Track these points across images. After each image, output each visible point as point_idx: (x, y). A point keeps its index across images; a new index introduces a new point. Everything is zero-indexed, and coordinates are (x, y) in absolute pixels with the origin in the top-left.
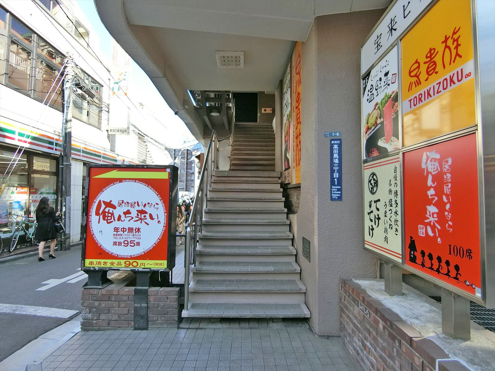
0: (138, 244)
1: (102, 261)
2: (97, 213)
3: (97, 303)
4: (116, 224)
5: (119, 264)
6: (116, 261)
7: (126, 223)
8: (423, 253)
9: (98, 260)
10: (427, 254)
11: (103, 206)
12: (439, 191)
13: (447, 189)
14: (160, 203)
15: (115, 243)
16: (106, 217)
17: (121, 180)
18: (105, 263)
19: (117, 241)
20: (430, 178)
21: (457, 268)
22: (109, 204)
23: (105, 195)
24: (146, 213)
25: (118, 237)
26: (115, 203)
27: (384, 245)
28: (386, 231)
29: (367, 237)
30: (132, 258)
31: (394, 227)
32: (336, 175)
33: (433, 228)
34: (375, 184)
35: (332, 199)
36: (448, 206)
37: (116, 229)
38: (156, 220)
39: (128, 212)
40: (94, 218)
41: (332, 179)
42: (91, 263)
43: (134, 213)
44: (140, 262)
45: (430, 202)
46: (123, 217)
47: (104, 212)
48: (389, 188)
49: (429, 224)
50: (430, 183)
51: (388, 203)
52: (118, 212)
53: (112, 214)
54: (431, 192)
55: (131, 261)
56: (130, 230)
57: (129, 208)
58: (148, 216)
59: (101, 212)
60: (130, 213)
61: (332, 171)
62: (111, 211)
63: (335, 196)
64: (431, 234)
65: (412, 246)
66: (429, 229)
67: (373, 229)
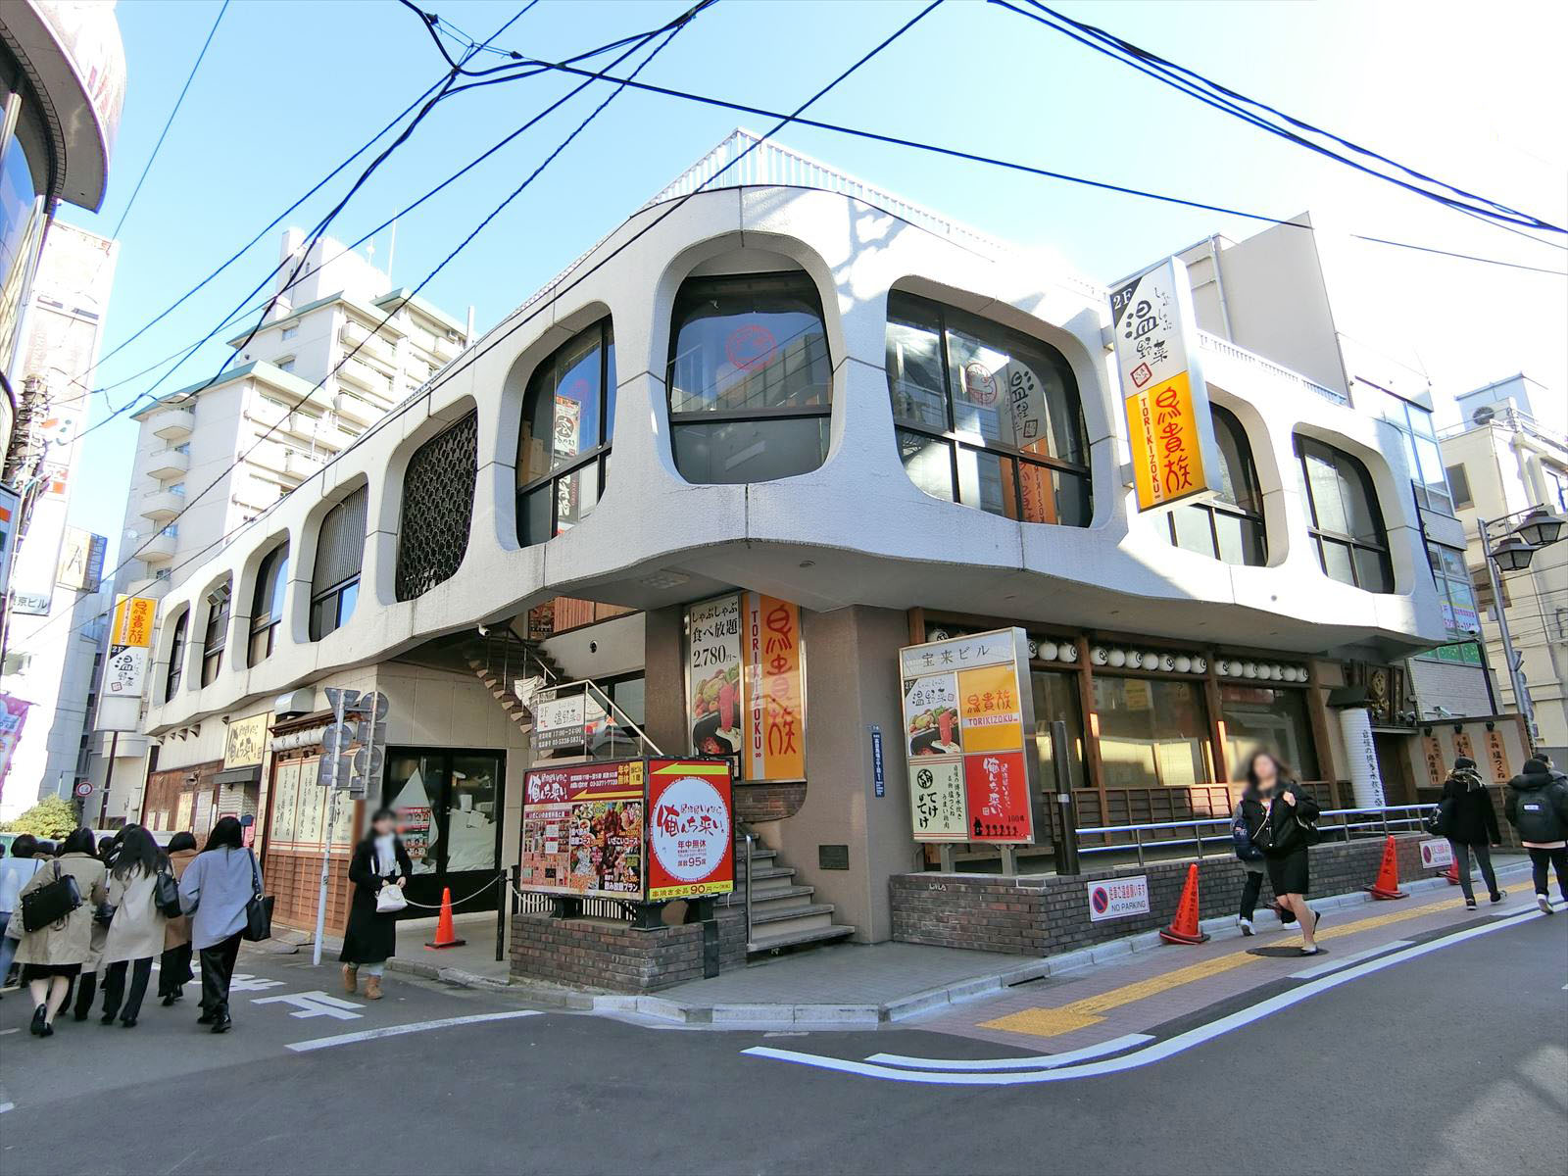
0: (704, 862)
1: (667, 889)
2: (659, 824)
3: (663, 951)
4: (681, 837)
5: (685, 891)
6: (681, 888)
7: (691, 835)
8: (988, 827)
9: (663, 889)
10: (991, 826)
11: (665, 813)
12: (999, 784)
13: (1005, 783)
14: (722, 805)
15: (680, 863)
16: (669, 827)
17: (682, 777)
18: (671, 891)
19: (682, 859)
20: (991, 775)
21: (1015, 828)
22: (672, 811)
23: (667, 798)
24: (710, 820)
25: (683, 854)
26: (677, 808)
27: (946, 830)
28: (946, 818)
29: (916, 827)
30: (698, 882)
31: (956, 814)
32: (879, 770)
33: (996, 808)
34: (927, 779)
35: (877, 796)
36: (1006, 793)
37: (681, 844)
38: (720, 829)
39: (692, 820)
40: (656, 830)
41: (876, 774)
42: (655, 894)
43: (698, 821)
44: (706, 885)
45: (992, 791)
46: (687, 828)
47: (666, 821)
48: (948, 782)
49: (993, 806)
50: (991, 778)
51: (947, 795)
52: (682, 819)
53: (676, 823)
54: (993, 785)
55: (698, 885)
56: (695, 843)
57: (693, 814)
58: (711, 823)
59: (663, 821)
60: (694, 821)
61: (876, 766)
62: (674, 820)
63: (879, 792)
64: (994, 811)
65: (978, 824)
66: (992, 809)
67: (926, 820)
